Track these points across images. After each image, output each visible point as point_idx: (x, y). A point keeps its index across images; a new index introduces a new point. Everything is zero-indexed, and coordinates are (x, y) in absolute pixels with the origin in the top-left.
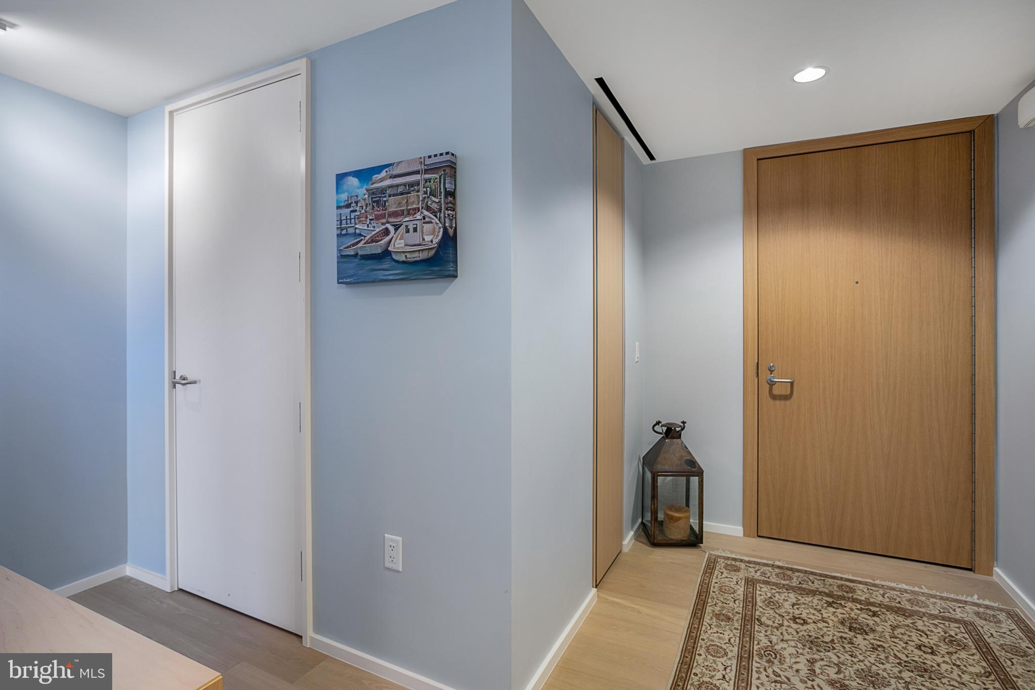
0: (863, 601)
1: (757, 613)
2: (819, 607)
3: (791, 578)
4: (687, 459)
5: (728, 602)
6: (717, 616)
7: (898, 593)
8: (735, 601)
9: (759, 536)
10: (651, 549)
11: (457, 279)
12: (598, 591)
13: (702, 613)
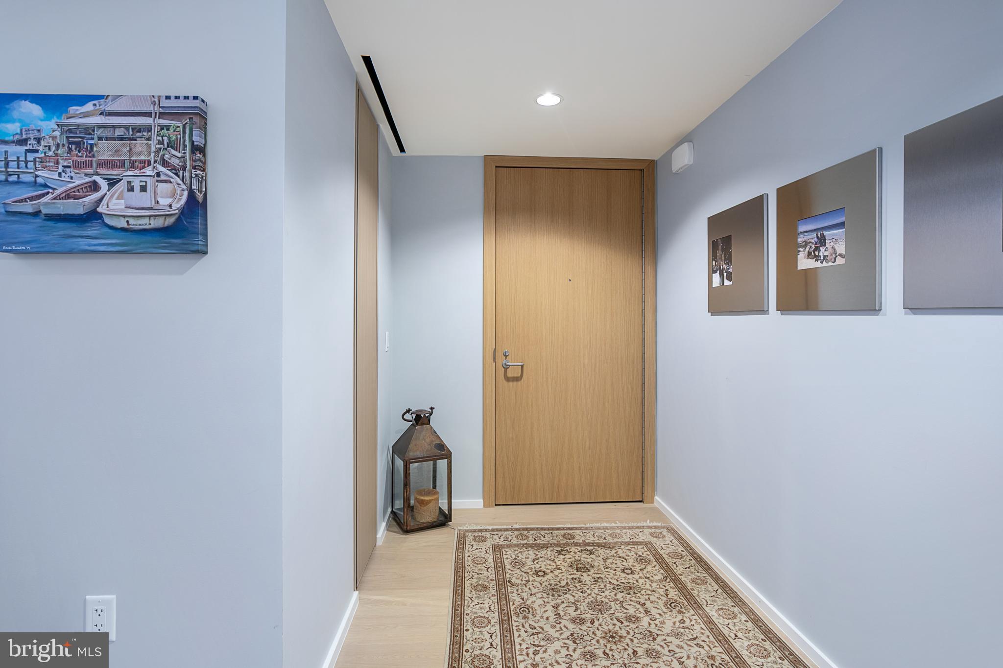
0: (581, 543)
1: (508, 576)
2: (552, 557)
3: (527, 537)
4: (437, 443)
5: (482, 573)
6: (475, 588)
7: (602, 531)
8: (487, 570)
9: (496, 505)
10: (404, 536)
11: (207, 256)
12: (359, 593)
13: (462, 588)
